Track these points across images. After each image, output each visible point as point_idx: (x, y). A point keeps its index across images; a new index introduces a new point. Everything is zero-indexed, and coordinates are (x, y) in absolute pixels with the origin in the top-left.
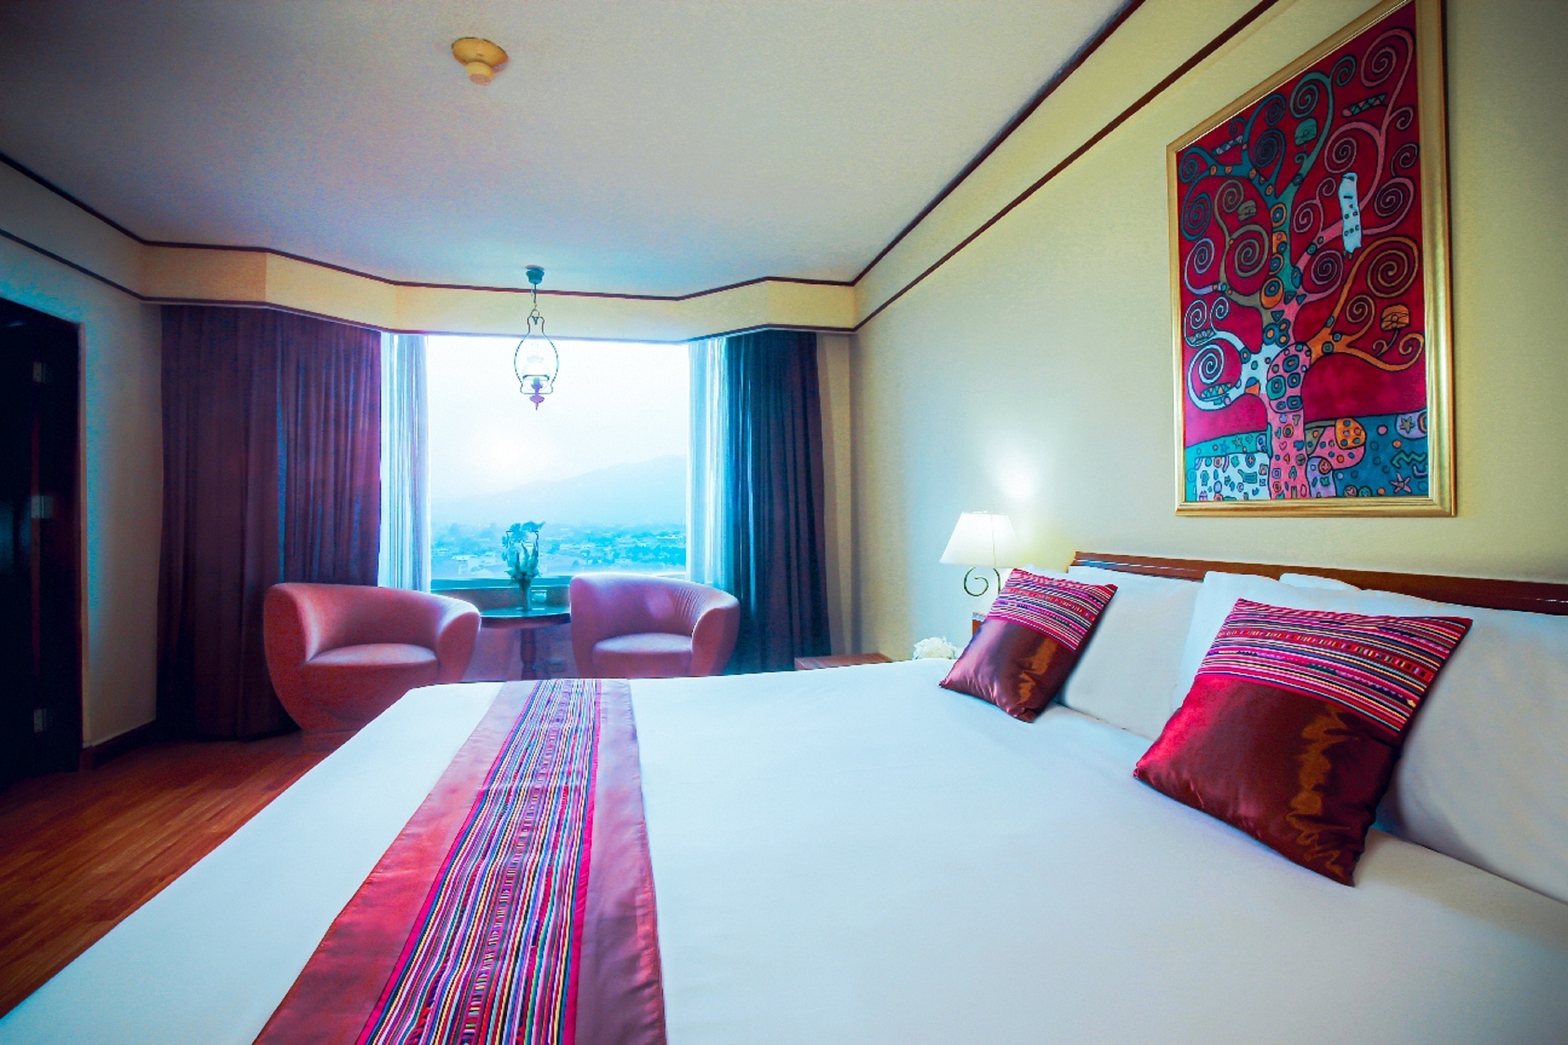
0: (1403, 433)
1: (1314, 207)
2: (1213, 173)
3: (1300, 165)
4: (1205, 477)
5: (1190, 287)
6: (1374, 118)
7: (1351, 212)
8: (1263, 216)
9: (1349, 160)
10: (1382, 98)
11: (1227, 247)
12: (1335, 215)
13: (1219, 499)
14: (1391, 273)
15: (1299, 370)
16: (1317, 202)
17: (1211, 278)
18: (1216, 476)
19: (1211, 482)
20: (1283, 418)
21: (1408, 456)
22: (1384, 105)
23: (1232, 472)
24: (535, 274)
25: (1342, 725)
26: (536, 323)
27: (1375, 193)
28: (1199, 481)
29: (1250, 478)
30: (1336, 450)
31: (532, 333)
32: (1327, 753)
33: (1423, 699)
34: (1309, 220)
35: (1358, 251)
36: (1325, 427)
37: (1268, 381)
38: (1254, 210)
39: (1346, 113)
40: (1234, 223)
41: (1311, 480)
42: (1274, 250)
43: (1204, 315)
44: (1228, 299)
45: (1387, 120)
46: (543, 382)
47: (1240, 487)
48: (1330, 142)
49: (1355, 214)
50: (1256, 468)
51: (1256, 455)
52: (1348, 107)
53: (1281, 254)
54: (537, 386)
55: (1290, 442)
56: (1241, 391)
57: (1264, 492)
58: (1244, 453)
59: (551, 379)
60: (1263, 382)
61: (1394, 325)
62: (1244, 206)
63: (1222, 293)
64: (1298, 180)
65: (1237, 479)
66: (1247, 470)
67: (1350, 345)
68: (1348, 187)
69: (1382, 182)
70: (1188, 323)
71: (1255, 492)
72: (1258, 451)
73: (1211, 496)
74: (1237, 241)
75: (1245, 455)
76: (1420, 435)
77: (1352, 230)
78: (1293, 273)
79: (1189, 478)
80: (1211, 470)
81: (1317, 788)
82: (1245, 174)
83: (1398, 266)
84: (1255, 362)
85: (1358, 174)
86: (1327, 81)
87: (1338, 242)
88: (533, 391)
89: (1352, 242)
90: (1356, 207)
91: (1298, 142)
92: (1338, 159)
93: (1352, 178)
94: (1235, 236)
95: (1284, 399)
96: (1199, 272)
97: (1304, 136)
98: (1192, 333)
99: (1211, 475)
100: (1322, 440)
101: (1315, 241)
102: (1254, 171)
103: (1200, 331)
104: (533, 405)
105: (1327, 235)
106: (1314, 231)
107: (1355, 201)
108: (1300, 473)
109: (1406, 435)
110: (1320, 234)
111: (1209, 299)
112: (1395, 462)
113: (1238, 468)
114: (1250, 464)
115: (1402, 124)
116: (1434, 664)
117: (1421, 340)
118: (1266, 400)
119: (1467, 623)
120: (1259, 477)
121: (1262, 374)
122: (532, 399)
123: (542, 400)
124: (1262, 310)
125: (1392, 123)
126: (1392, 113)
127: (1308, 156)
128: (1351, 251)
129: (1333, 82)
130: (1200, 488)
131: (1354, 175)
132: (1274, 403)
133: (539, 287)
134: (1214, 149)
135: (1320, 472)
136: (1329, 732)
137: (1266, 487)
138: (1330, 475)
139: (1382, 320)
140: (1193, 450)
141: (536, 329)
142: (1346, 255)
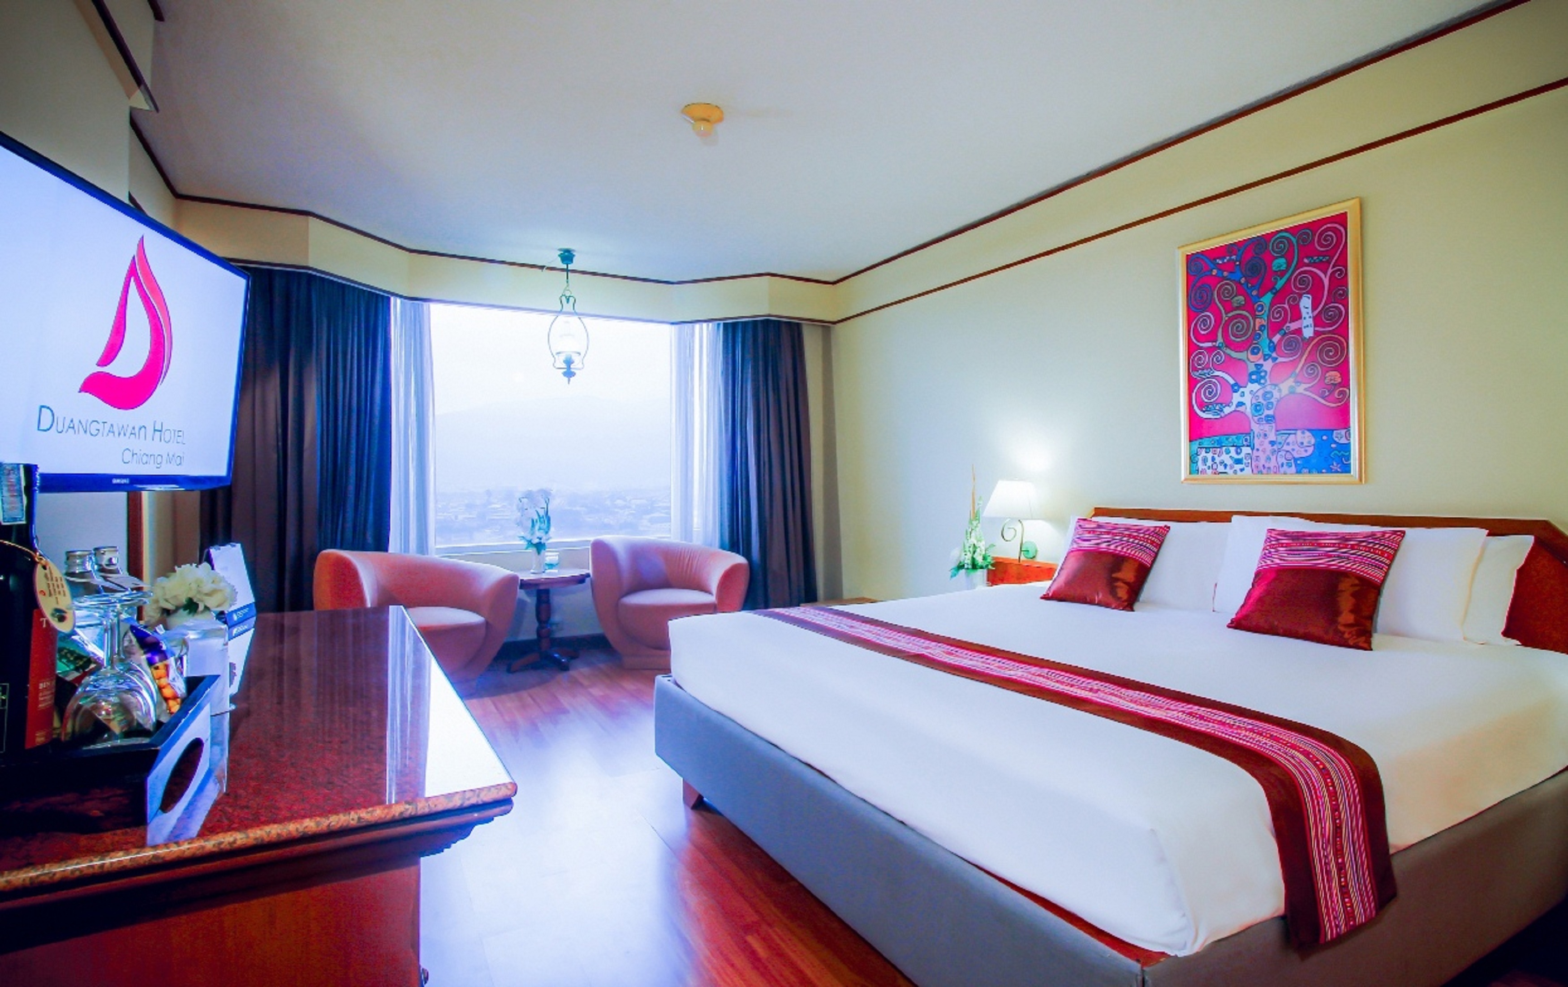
0: (1336, 439)
1: (1284, 308)
2: (1214, 274)
3: (1276, 283)
4: (1205, 460)
5: (1194, 341)
6: (1324, 267)
7: (1307, 316)
8: (1250, 306)
9: (1307, 287)
10: (1327, 258)
11: (1223, 322)
12: (1297, 315)
13: (1215, 473)
14: (1331, 354)
15: (1272, 400)
16: (1286, 306)
17: (1212, 337)
18: (1213, 459)
19: (1209, 463)
20: (1262, 427)
21: (1339, 452)
22: (1329, 262)
23: (1225, 458)
24: (567, 256)
25: (1357, 582)
26: (568, 302)
27: (1322, 309)
28: (1200, 463)
29: (1238, 461)
30: (1296, 447)
31: (564, 310)
32: (1354, 595)
33: (1389, 566)
34: (1281, 315)
35: (1312, 339)
36: (1289, 434)
37: (1252, 405)
38: (1243, 303)
39: (1306, 261)
40: (1229, 307)
41: (1280, 464)
42: (1257, 329)
43: (1206, 359)
44: (1224, 352)
45: (1330, 271)
46: (576, 359)
47: (1232, 467)
48: (1295, 275)
49: (1310, 317)
50: (1242, 456)
51: (1243, 448)
52: (1307, 257)
53: (1262, 331)
54: (569, 362)
55: (1267, 441)
56: (1233, 408)
57: (1248, 470)
58: (1233, 446)
59: (582, 355)
60: (1248, 405)
61: (1332, 382)
62: (1236, 298)
63: (1219, 348)
64: (1274, 291)
65: (1229, 462)
66: (1236, 457)
67: (1306, 389)
68: (1306, 302)
69: (1326, 304)
70: (1193, 365)
71: (1242, 470)
72: (1243, 446)
73: (1209, 472)
74: (1231, 319)
75: (1234, 448)
76: (1346, 442)
77: (1308, 326)
78: (1269, 344)
79: (1193, 459)
80: (1209, 456)
81: (1351, 611)
82: (1237, 279)
83: (1335, 350)
84: (1243, 392)
85: (1312, 295)
86: (1294, 240)
87: (1299, 331)
88: (564, 366)
89: (1308, 333)
90: (1311, 314)
91: (1274, 268)
92: (1299, 284)
93: (1309, 298)
94: (1230, 315)
95: (1263, 416)
96: (1203, 332)
97: (1278, 267)
98: (1195, 369)
99: (1210, 459)
100: (1287, 441)
101: (1284, 328)
102: (1243, 279)
103: (1203, 369)
104: (566, 379)
105: (1293, 326)
106: (1284, 321)
107: (1310, 310)
108: (1273, 458)
109: (1338, 441)
110: (1288, 324)
111: (1210, 350)
112: (1332, 455)
113: (1230, 455)
114: (1238, 453)
115: (1339, 275)
116: (1392, 552)
117: (1348, 391)
118: (1250, 416)
119: (1404, 532)
120: (1244, 461)
121: (1247, 400)
122: (565, 374)
123: (573, 374)
124: (1248, 363)
125: (1333, 273)
126: (1334, 267)
127: (1281, 279)
128: (1307, 337)
129: (1297, 242)
130: (1201, 466)
131: (1309, 296)
132: (1256, 418)
133: (571, 267)
134: (1215, 259)
135: (1285, 459)
136: (1352, 586)
137: (1250, 468)
138: (1292, 461)
139: (1325, 378)
140: (1196, 444)
141: (568, 307)
142: (1303, 339)
